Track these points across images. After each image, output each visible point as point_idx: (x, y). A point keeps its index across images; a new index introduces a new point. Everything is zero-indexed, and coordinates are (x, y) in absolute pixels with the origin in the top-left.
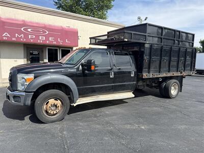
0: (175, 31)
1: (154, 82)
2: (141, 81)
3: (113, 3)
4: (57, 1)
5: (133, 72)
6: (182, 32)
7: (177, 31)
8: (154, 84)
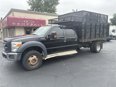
0: (98, 14)
1: (87, 44)
2: (80, 44)
3: (59, 2)
4: (29, 1)
5: (76, 39)
6: (102, 15)
7: (99, 14)
8: (87, 45)
